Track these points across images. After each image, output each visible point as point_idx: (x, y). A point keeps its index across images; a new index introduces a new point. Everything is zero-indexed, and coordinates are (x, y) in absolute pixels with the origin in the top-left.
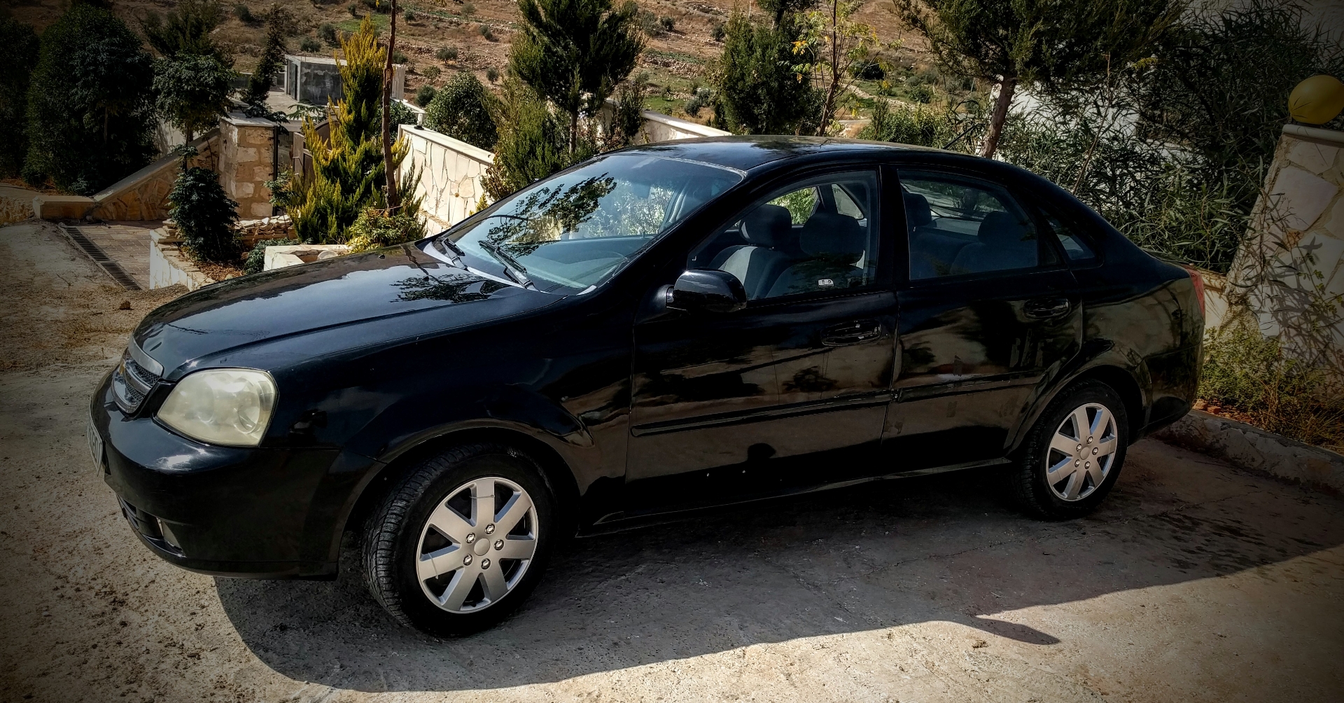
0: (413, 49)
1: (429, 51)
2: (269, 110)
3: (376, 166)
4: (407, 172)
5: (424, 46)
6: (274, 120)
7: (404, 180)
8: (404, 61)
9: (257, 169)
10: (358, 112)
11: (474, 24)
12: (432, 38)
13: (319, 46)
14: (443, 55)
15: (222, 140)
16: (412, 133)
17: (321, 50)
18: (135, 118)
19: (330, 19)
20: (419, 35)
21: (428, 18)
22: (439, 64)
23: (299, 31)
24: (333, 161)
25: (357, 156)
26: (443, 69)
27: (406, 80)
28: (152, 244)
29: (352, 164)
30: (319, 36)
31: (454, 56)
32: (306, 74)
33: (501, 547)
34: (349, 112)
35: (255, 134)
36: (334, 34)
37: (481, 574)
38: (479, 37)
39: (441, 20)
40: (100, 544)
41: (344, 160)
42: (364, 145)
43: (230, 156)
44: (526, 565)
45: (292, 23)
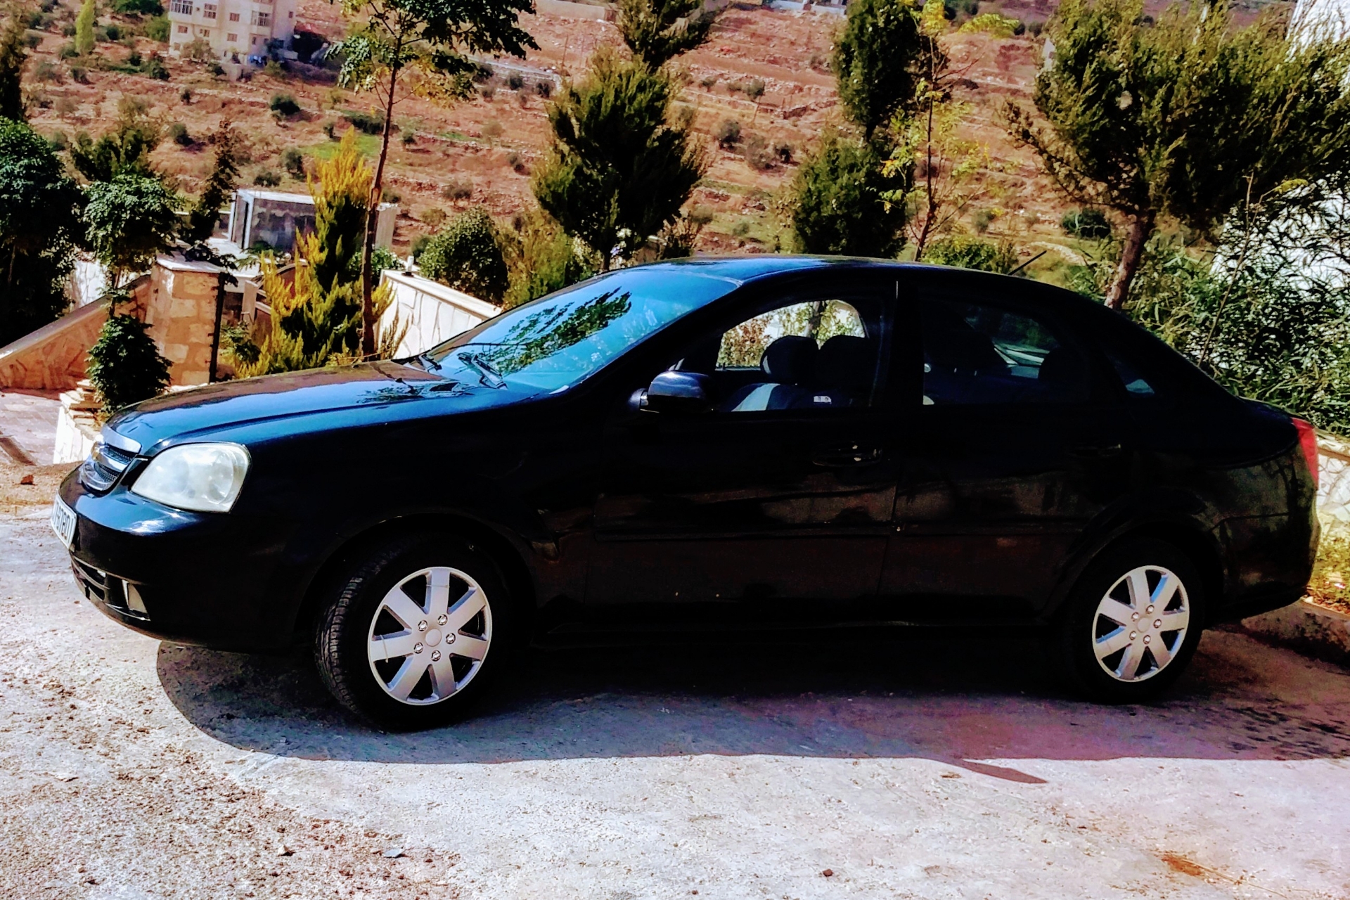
0: (410, 184)
1: (432, 187)
2: (214, 252)
3: (349, 319)
4: (388, 327)
5: (425, 180)
6: (221, 265)
7: (384, 337)
8: (396, 200)
9: (193, 327)
10: (332, 250)
11: (499, 150)
12: (437, 169)
13: (279, 179)
14: (452, 193)
15: (153, 288)
16: (399, 282)
17: (281, 184)
18: (47, 259)
19: (297, 142)
20: (420, 165)
21: (435, 141)
22: (446, 206)
23: (252, 159)
24: (296, 310)
25: (327, 304)
26: (449, 212)
27: (396, 228)
28: (61, 410)
29: (318, 315)
30: (280, 165)
31: (467, 195)
32: (260, 215)
33: (453, 641)
34: (321, 250)
35: (195, 282)
36: (301, 162)
37: (430, 666)
38: (505, 169)
39: (452, 144)
40: (44, 652)
41: (310, 309)
42: (337, 291)
43: (161, 309)
44: (477, 666)
45: (245, 147)
